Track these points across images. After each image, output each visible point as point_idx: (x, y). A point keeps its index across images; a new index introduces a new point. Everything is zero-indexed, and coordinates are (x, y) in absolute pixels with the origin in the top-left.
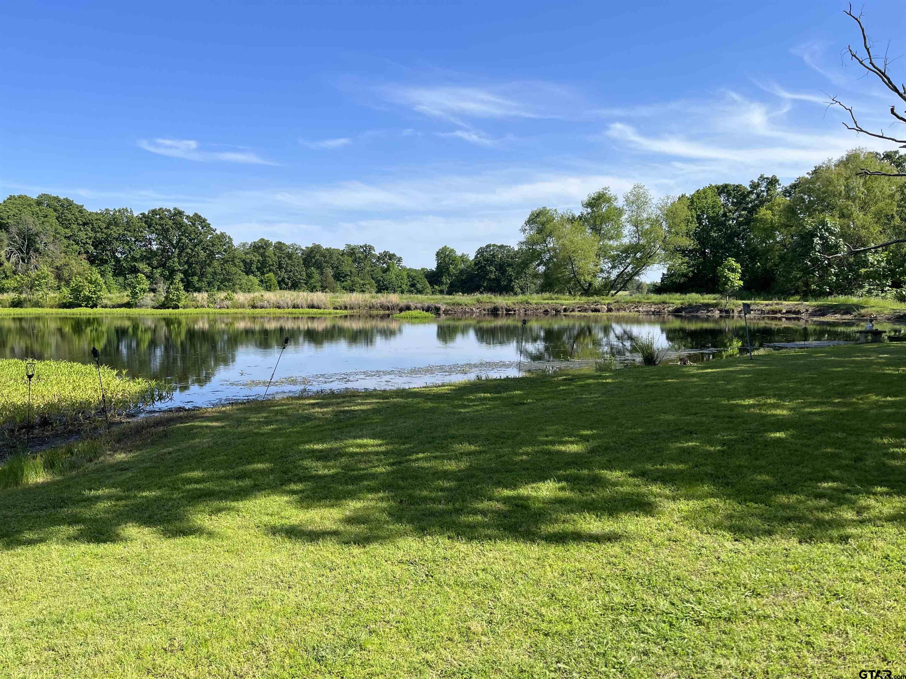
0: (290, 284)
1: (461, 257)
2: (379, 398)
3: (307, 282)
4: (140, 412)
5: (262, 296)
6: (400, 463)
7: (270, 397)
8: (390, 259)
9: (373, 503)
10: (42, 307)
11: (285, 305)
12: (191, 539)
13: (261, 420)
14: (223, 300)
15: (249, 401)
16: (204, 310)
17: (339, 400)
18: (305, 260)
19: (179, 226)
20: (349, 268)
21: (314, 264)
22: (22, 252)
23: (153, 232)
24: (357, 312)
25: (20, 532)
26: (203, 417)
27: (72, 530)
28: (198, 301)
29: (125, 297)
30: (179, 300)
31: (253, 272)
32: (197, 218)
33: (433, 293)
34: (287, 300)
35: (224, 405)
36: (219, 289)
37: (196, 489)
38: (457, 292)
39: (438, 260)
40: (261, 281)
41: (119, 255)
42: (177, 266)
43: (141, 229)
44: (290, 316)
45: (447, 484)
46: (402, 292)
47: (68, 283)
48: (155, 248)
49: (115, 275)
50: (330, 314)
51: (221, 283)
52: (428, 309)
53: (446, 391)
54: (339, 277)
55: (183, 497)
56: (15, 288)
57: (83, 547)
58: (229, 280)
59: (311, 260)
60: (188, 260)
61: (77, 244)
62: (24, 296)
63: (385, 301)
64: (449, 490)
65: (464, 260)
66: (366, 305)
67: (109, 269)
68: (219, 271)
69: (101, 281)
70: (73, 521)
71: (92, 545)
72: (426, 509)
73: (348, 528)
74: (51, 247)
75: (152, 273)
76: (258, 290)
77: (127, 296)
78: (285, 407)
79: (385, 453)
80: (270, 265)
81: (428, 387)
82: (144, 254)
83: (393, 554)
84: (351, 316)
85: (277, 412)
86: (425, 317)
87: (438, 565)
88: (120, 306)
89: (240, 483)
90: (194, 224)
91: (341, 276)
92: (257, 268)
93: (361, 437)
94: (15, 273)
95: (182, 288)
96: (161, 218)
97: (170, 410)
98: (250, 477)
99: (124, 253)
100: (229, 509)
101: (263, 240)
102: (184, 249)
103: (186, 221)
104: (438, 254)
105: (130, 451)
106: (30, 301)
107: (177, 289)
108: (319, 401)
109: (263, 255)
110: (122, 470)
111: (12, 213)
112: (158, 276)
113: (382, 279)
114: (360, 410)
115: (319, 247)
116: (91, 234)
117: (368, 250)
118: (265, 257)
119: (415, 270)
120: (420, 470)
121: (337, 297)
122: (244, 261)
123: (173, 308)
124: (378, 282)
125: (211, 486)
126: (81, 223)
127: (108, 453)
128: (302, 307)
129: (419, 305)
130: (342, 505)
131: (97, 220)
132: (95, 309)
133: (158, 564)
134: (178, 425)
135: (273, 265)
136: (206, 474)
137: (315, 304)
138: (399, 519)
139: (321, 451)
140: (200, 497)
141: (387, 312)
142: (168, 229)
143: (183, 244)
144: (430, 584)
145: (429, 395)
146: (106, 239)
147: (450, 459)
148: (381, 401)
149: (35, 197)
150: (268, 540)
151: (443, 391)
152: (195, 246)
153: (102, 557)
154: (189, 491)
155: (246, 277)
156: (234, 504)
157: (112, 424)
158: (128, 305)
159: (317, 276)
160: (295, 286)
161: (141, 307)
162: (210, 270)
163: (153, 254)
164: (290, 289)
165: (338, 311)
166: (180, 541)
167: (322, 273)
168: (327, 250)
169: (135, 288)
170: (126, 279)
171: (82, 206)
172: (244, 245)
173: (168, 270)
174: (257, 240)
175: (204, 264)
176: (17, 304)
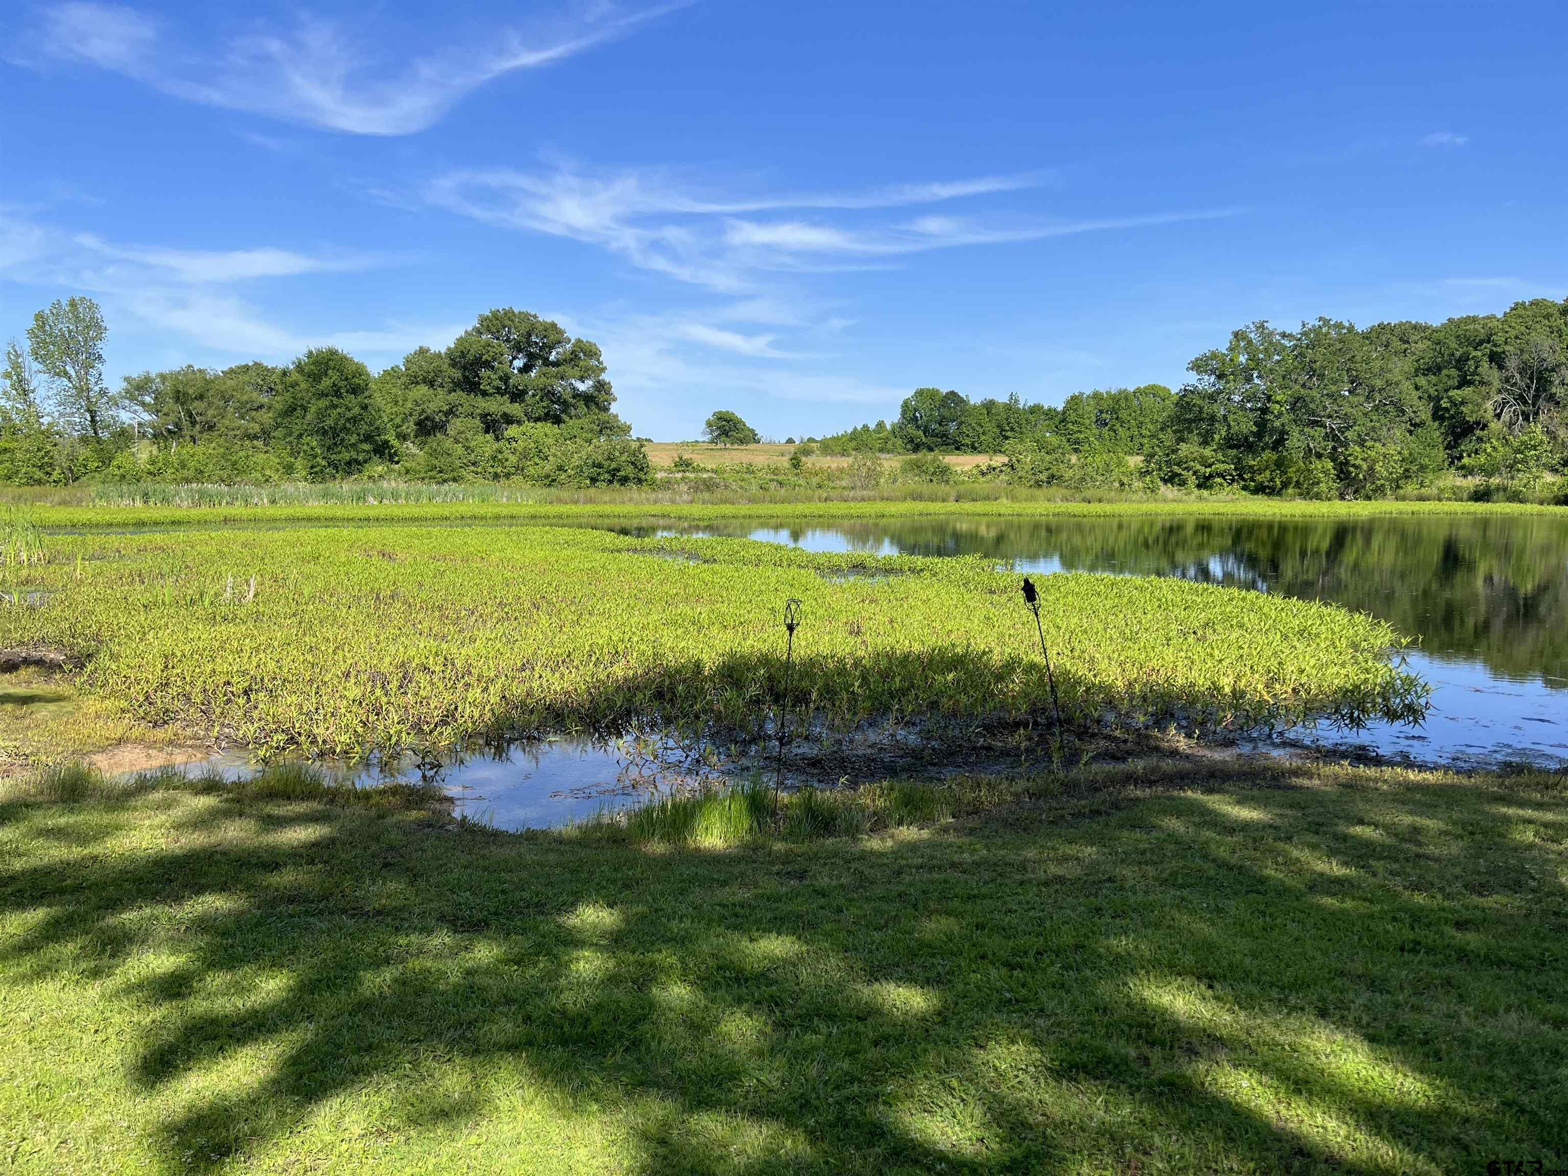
10: (1525, 501)
22: (1525, 403)
62: (1495, 481)
106: (1505, 489)
149: (1560, 301)
176: (1481, 496)
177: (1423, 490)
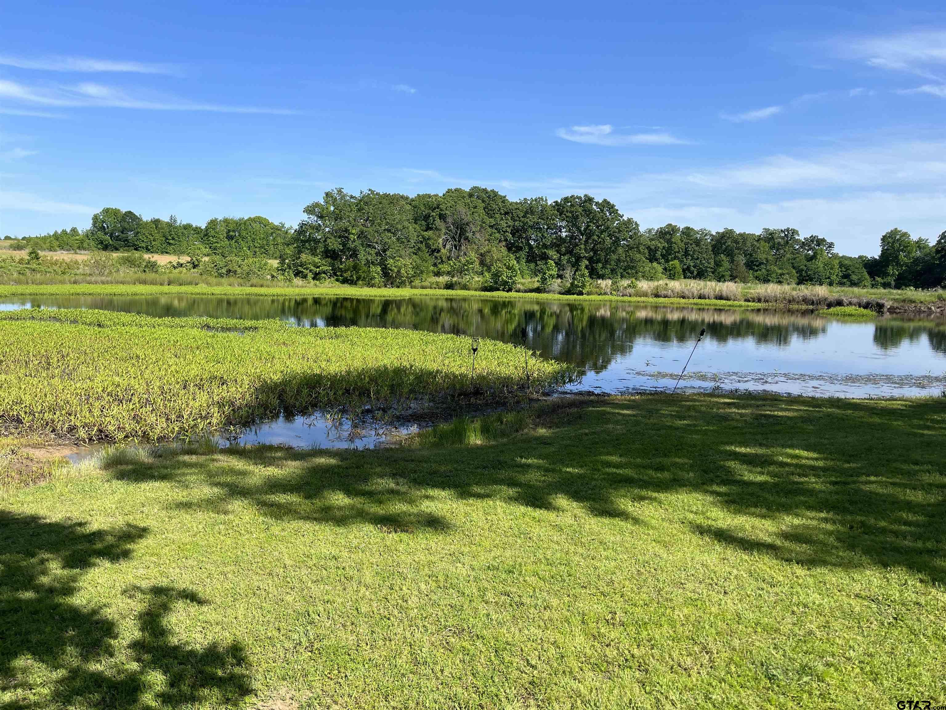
0: (695, 273)
1: (917, 242)
2: (809, 406)
3: (715, 270)
4: (553, 392)
5: (666, 284)
6: (845, 483)
7: (679, 391)
8: (818, 245)
9: (814, 523)
10: (468, 289)
11: (690, 296)
12: (617, 521)
13: (673, 413)
14: (626, 288)
15: (656, 393)
16: (607, 297)
17: (760, 403)
18: (714, 247)
19: (588, 212)
20: (765, 256)
21: (725, 251)
22: (455, 240)
23: (564, 220)
24: (773, 306)
25: (469, 485)
26: (613, 403)
27: (512, 492)
28: (602, 288)
29: (536, 282)
30: (584, 286)
31: (656, 260)
32: (607, 205)
33: (873, 286)
34: (692, 290)
35: (632, 395)
36: (622, 277)
37: (615, 473)
38: (907, 286)
39: (883, 246)
40: (665, 269)
41: (532, 243)
42: (583, 253)
43: (553, 217)
44: (695, 307)
45: (911, 517)
46: (831, 284)
47: (489, 270)
48: (564, 235)
49: (528, 261)
50: (740, 306)
51: (625, 270)
52: (867, 306)
53: (899, 407)
54: (751, 265)
55: (604, 479)
56: (448, 272)
57: (523, 509)
58: (632, 268)
59: (721, 247)
60: (594, 246)
61: (499, 232)
62: (455, 279)
63: (809, 294)
64: (916, 524)
65: (921, 246)
66: (785, 298)
67: (523, 256)
68: (623, 258)
69: (517, 267)
70: (512, 483)
71: (529, 509)
72: (887, 542)
73: (787, 544)
74: (478, 235)
75: (560, 259)
76: (661, 279)
77: (538, 281)
78: (697, 403)
79: (824, 469)
80: (675, 252)
81: (872, 399)
82: (554, 241)
83: (847, 585)
84: (765, 310)
85: (689, 408)
86: (863, 316)
87: (908, 610)
88: (531, 291)
89: (659, 475)
90: (602, 211)
91: (755, 265)
92: (661, 255)
93: (792, 446)
94: (449, 258)
95: (588, 274)
96: (571, 205)
97: (580, 393)
98: (668, 470)
99: (537, 241)
100: (651, 499)
101: (670, 225)
102: (591, 236)
103: (594, 207)
104: (884, 239)
105: (550, 427)
106: (459, 283)
107: (583, 276)
108: (735, 401)
109: (669, 241)
110: (545, 443)
111: (449, 205)
112: (565, 262)
113: (805, 268)
114: (786, 416)
115: (731, 232)
116: (511, 223)
117: (790, 234)
118: (672, 243)
119: (850, 258)
120: (874, 496)
121: (750, 288)
122: (649, 248)
123: (578, 295)
124: (799, 271)
125: (630, 474)
126: (503, 212)
127: (531, 426)
128: (709, 298)
129: (855, 300)
130: (776, 518)
131: (516, 209)
132: (510, 293)
133: (589, 538)
134: (591, 409)
135: (678, 252)
136: (623, 460)
137: (724, 294)
138: (852, 547)
139: (745, 455)
140: (620, 482)
141: (811, 307)
142: (577, 216)
143: (591, 230)
144: (900, 629)
145: (874, 408)
146: (523, 227)
147: (915, 489)
148: (811, 409)
149: (467, 190)
150: (696, 539)
151: (894, 407)
152: (602, 232)
153: (539, 521)
154: (608, 474)
155: (650, 265)
156: (655, 495)
157: (531, 400)
158: (538, 290)
159: (726, 264)
160: (700, 275)
161: (549, 292)
162: (614, 257)
163: (562, 240)
164: (695, 278)
165: (750, 304)
166: (606, 521)
167: (732, 261)
168: (740, 235)
169: (545, 273)
170: (537, 265)
171: (505, 197)
172: (650, 231)
173: (575, 257)
174: (663, 226)
175: (609, 251)
176: (449, 286)
177: (423, 283)
